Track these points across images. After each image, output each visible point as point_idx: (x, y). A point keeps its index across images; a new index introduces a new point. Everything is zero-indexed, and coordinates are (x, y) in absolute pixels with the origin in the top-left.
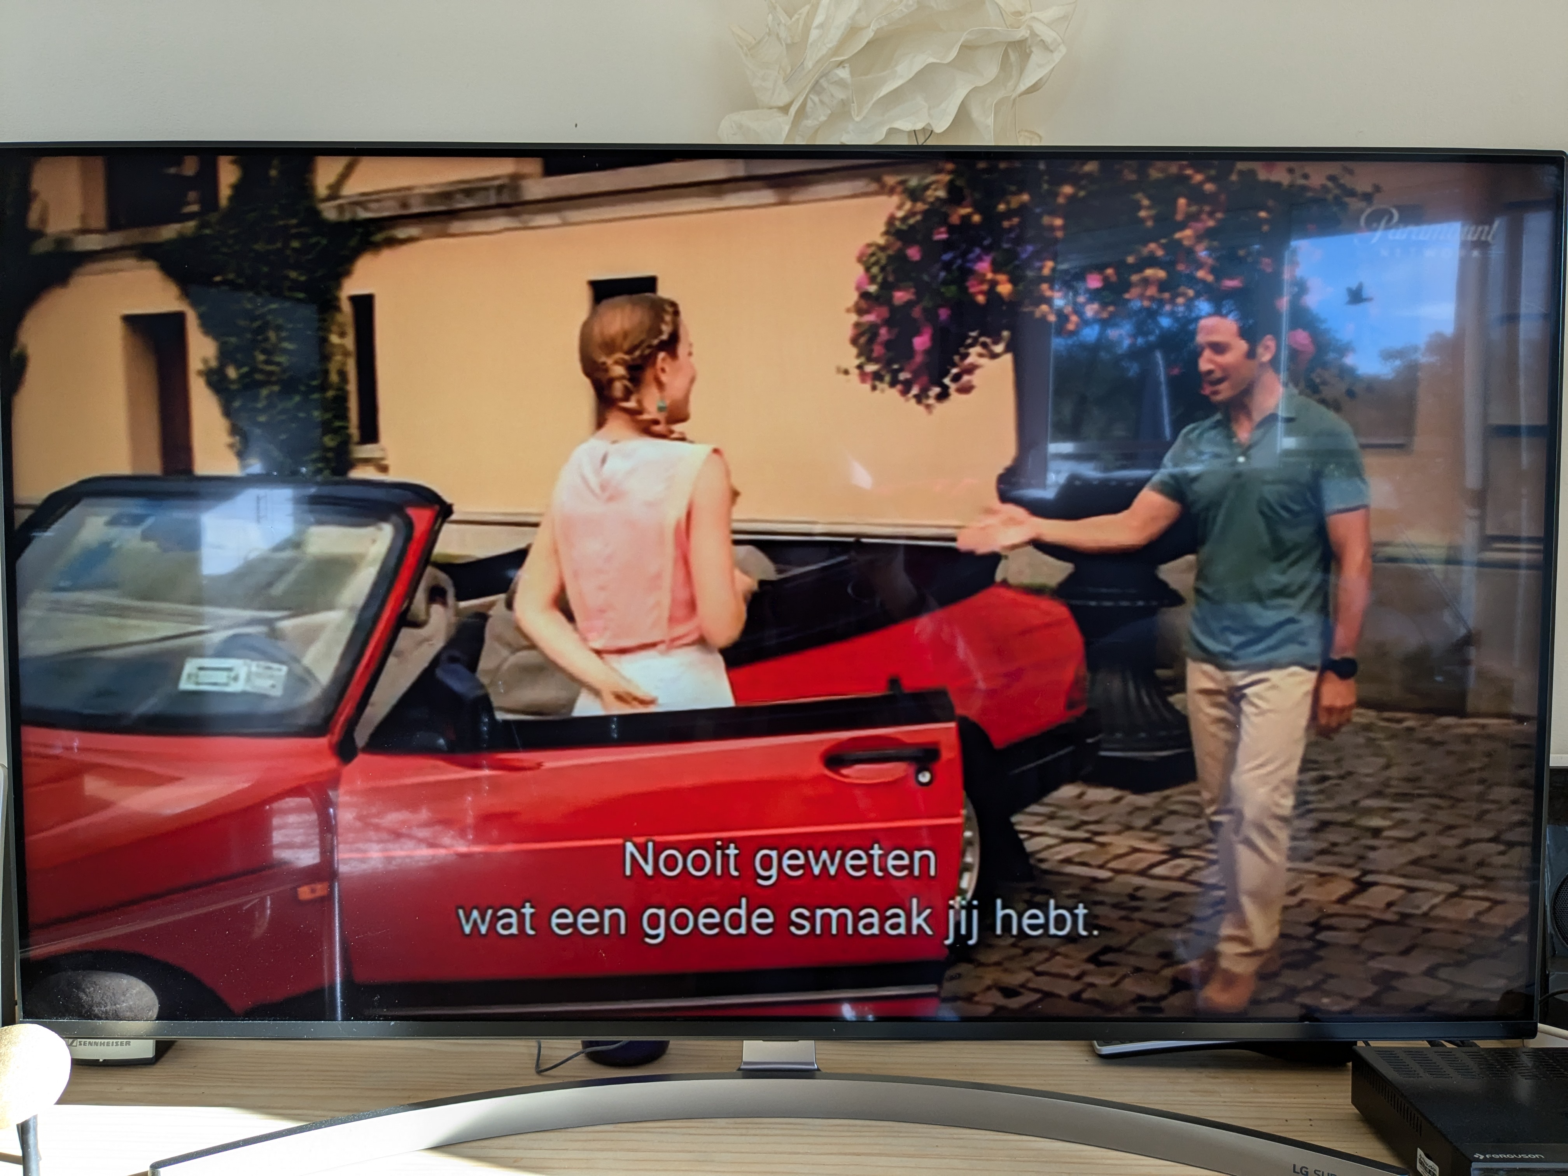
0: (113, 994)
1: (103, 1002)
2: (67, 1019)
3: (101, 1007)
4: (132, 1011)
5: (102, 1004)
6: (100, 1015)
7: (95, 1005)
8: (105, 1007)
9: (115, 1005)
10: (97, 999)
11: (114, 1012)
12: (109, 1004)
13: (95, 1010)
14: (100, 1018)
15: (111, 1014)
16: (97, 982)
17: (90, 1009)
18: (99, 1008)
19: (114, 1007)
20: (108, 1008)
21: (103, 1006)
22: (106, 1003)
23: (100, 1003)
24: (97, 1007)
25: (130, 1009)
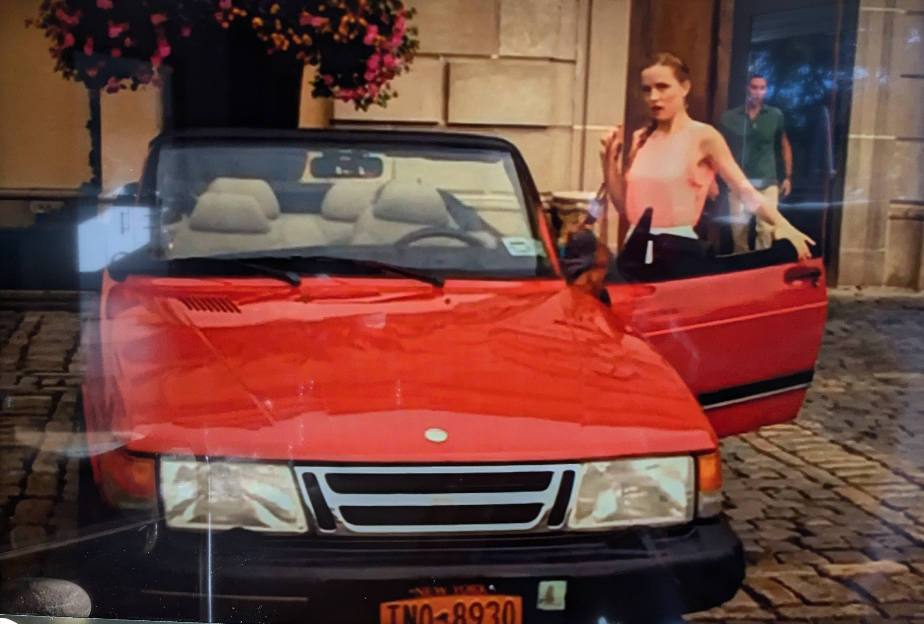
0: (60, 596)
1: (53, 602)
2: (27, 615)
3: (51, 606)
4: (73, 610)
5: (52, 604)
6: (51, 612)
7: (46, 605)
8: (54, 606)
9: (61, 604)
10: (48, 599)
11: (61, 610)
12: (57, 604)
13: (47, 608)
14: (51, 615)
15: (58, 611)
16: (48, 587)
17: (43, 608)
18: (49, 607)
19: (61, 606)
20: (56, 606)
21: (53, 605)
22: (55, 603)
23: (50, 603)
24: (48, 605)
25: (73, 608)
